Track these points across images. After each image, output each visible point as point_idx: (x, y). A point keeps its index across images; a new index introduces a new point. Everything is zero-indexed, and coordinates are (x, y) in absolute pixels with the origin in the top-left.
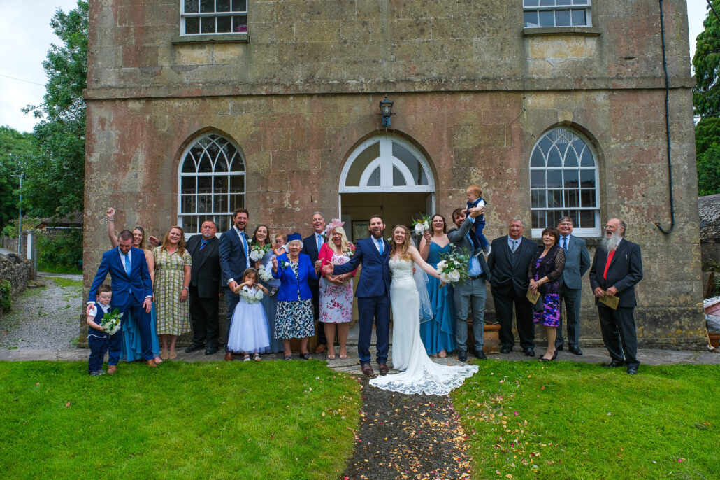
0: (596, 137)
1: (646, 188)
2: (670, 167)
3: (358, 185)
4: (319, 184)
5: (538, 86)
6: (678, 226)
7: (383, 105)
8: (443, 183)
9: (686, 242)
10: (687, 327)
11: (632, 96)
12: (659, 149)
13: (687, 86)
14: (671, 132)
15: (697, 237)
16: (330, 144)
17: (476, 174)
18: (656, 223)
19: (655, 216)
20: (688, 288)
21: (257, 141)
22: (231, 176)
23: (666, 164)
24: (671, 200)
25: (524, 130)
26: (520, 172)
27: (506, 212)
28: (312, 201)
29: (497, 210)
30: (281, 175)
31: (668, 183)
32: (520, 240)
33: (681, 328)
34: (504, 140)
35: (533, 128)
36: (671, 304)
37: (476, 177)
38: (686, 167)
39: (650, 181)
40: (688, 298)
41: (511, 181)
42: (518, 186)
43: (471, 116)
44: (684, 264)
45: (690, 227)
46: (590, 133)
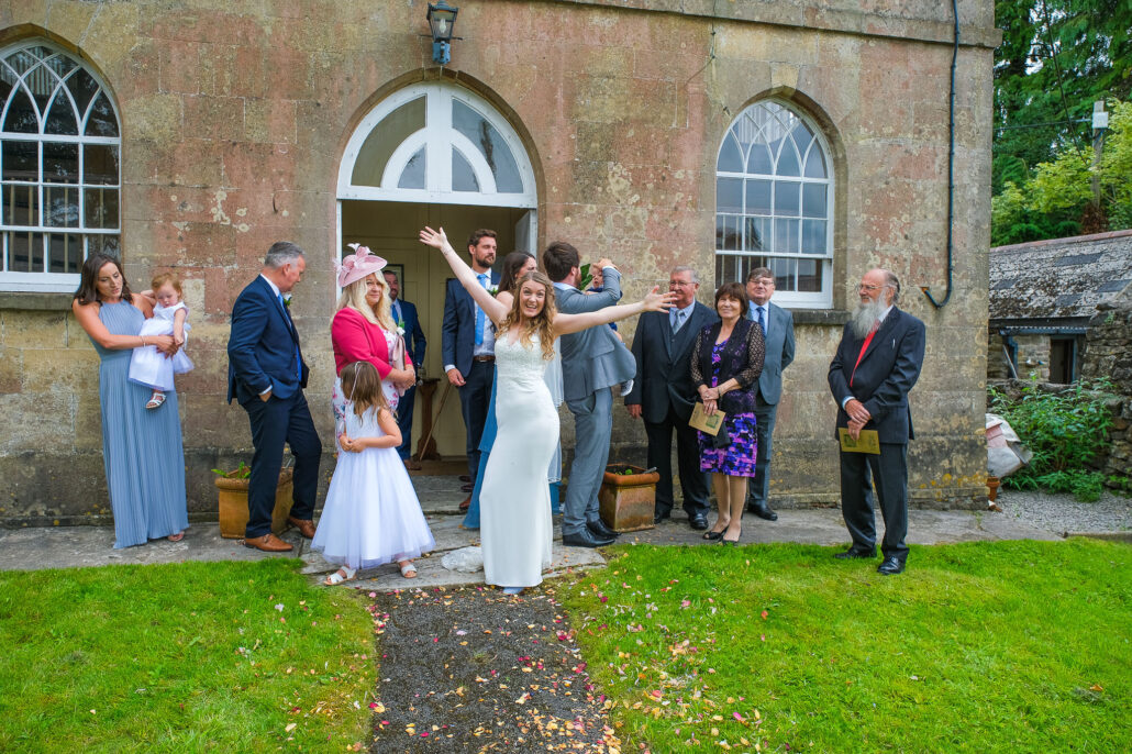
0: (834, 121)
1: (911, 223)
2: (950, 187)
3: (378, 184)
4: (292, 176)
5: (739, 12)
6: (957, 294)
7: (435, 14)
8: (555, 190)
9: (966, 322)
10: (959, 471)
11: (898, 51)
12: (936, 155)
13: (987, 44)
14: (956, 125)
15: (983, 316)
16: (318, 90)
17: (618, 179)
18: (923, 288)
19: (923, 275)
20: (965, 402)
21: (148, 69)
22: (85, 146)
23: (945, 182)
24: (949, 247)
25: (710, 95)
26: (700, 179)
27: (671, 255)
28: (276, 211)
29: (653, 251)
30: (206, 150)
31: (945, 216)
32: (689, 311)
33: (951, 471)
34: (672, 113)
35: (727, 94)
36: (937, 430)
37: (618, 182)
38: (975, 190)
39: (918, 212)
40: (964, 420)
41: (682, 195)
42: (695, 206)
43: (613, 59)
44: (962, 362)
45: (975, 297)
46: (826, 115)
